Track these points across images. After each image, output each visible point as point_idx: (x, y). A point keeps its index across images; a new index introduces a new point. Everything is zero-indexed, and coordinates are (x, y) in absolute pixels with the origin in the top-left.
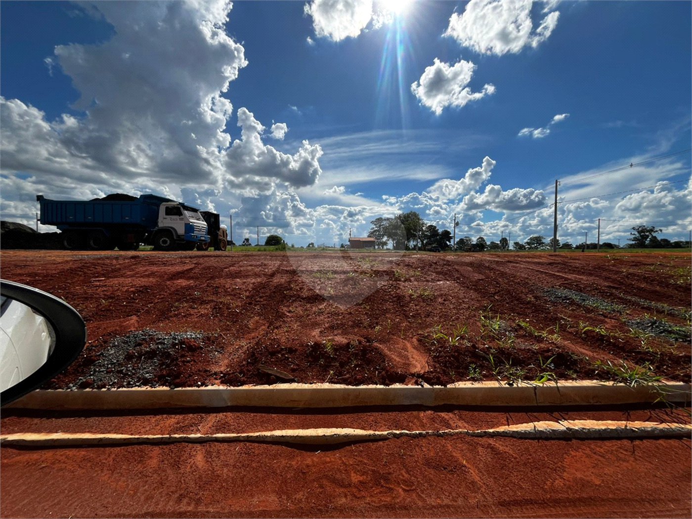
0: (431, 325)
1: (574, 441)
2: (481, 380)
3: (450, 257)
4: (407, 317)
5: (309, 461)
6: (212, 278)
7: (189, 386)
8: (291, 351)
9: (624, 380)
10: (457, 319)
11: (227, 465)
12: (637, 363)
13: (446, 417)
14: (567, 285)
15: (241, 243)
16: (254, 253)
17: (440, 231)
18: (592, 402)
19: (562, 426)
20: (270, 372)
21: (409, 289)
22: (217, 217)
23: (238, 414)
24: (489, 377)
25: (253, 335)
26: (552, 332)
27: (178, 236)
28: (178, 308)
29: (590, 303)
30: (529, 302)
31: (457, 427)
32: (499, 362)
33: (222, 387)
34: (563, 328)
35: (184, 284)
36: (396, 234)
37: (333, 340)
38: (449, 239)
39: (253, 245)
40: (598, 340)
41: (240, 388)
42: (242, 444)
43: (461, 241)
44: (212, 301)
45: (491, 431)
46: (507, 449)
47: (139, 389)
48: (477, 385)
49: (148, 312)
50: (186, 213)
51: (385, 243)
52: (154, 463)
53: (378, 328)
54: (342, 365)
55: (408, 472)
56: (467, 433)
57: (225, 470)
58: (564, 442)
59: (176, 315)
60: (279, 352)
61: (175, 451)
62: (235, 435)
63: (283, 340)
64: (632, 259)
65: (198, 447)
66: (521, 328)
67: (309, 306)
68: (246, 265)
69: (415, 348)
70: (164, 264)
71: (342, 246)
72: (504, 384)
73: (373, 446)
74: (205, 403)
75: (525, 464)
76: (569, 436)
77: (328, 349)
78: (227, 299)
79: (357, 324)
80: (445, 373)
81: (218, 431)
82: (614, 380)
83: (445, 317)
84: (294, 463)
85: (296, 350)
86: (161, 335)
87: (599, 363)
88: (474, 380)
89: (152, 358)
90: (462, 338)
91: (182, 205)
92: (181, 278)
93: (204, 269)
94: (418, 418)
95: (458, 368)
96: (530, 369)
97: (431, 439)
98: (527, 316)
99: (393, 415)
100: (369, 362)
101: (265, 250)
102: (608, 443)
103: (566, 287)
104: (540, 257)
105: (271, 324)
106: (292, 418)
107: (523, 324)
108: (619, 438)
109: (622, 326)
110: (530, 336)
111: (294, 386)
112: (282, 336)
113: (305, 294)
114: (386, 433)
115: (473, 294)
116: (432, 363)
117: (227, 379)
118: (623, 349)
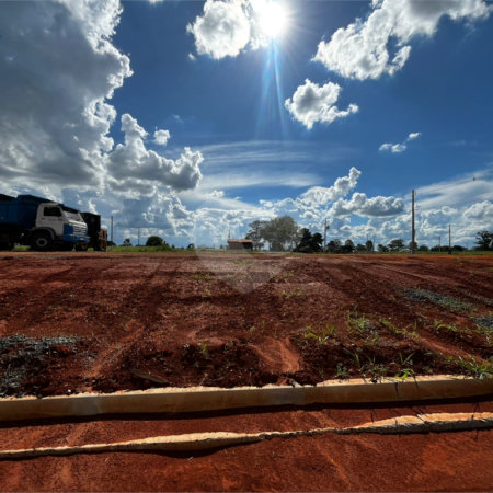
0: (303, 325)
1: (431, 434)
2: (348, 378)
3: (321, 259)
4: (280, 317)
5: (180, 469)
6: (90, 280)
7: (58, 394)
8: (166, 354)
9: (473, 374)
10: (327, 319)
11: (94, 479)
12: (483, 357)
13: (316, 416)
14: (424, 285)
15: (122, 243)
16: (135, 254)
17: (313, 234)
18: (447, 396)
19: (420, 420)
20: (144, 377)
21: (282, 290)
22: (97, 218)
23: (109, 422)
24: (356, 375)
25: (128, 338)
26: (410, 330)
27: (56, 237)
28: (51, 311)
29: (443, 302)
30: (390, 302)
31: (326, 425)
32: (364, 360)
33: (93, 394)
34: (420, 326)
35: (59, 286)
36: (273, 236)
37: (208, 342)
38: (321, 241)
39: (134, 245)
40: (451, 336)
41: (113, 394)
42: (112, 454)
43: (332, 242)
44: (88, 303)
45: (357, 427)
46: (371, 446)
47: (3, 399)
48: (344, 383)
49: (19, 316)
50: (66, 214)
51: (262, 245)
52: (14, 480)
53: (253, 328)
54: (217, 367)
55: (278, 474)
56: (335, 431)
57: (93, 484)
58: (422, 436)
59: (48, 319)
60: (154, 356)
61: (38, 465)
62: (104, 445)
63: (159, 343)
64: (478, 261)
65: (65, 459)
66: (384, 326)
67: (186, 307)
68: (124, 267)
69: (287, 347)
70: (40, 266)
71: (222, 247)
72: (368, 381)
73: (245, 449)
74: (74, 411)
75: (387, 460)
76: (427, 429)
77: (204, 351)
78: (103, 302)
79: (233, 325)
80: (315, 372)
81: (87, 442)
82: (465, 374)
83: (316, 316)
84: (164, 472)
85: (171, 353)
86: (30, 341)
87: (451, 358)
88: (341, 378)
89: (19, 366)
90: (331, 337)
91: (62, 205)
92: (57, 280)
93: (82, 270)
94: (289, 418)
95: (326, 367)
96: (392, 366)
97: (301, 439)
98: (389, 315)
99: (265, 415)
100: (242, 363)
101: (145, 251)
102: (460, 434)
103: (422, 288)
104: (400, 259)
105: (147, 326)
106: (165, 424)
107: (386, 323)
108: (470, 429)
109: (470, 323)
110: (391, 334)
111: (169, 390)
112: (158, 339)
113: (183, 295)
114: (257, 435)
115: (341, 294)
116: (302, 363)
117: (99, 386)
118: (471, 344)
